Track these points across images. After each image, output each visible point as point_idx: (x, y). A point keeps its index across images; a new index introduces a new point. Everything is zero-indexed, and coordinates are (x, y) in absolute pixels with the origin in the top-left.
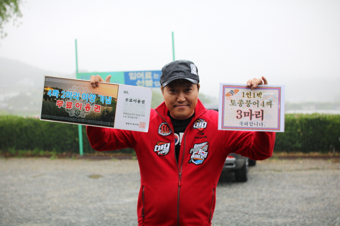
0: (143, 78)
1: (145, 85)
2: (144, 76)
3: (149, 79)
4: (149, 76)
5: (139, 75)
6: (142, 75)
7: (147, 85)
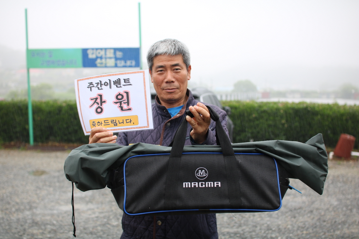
0: (104, 56)
1: (106, 64)
2: (106, 54)
3: (110, 58)
4: (110, 54)
5: (99, 53)
6: (102, 53)
7: (108, 65)
